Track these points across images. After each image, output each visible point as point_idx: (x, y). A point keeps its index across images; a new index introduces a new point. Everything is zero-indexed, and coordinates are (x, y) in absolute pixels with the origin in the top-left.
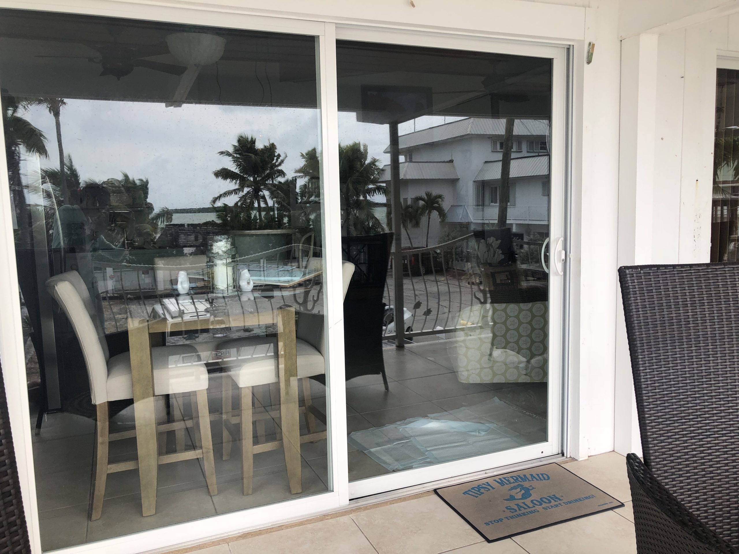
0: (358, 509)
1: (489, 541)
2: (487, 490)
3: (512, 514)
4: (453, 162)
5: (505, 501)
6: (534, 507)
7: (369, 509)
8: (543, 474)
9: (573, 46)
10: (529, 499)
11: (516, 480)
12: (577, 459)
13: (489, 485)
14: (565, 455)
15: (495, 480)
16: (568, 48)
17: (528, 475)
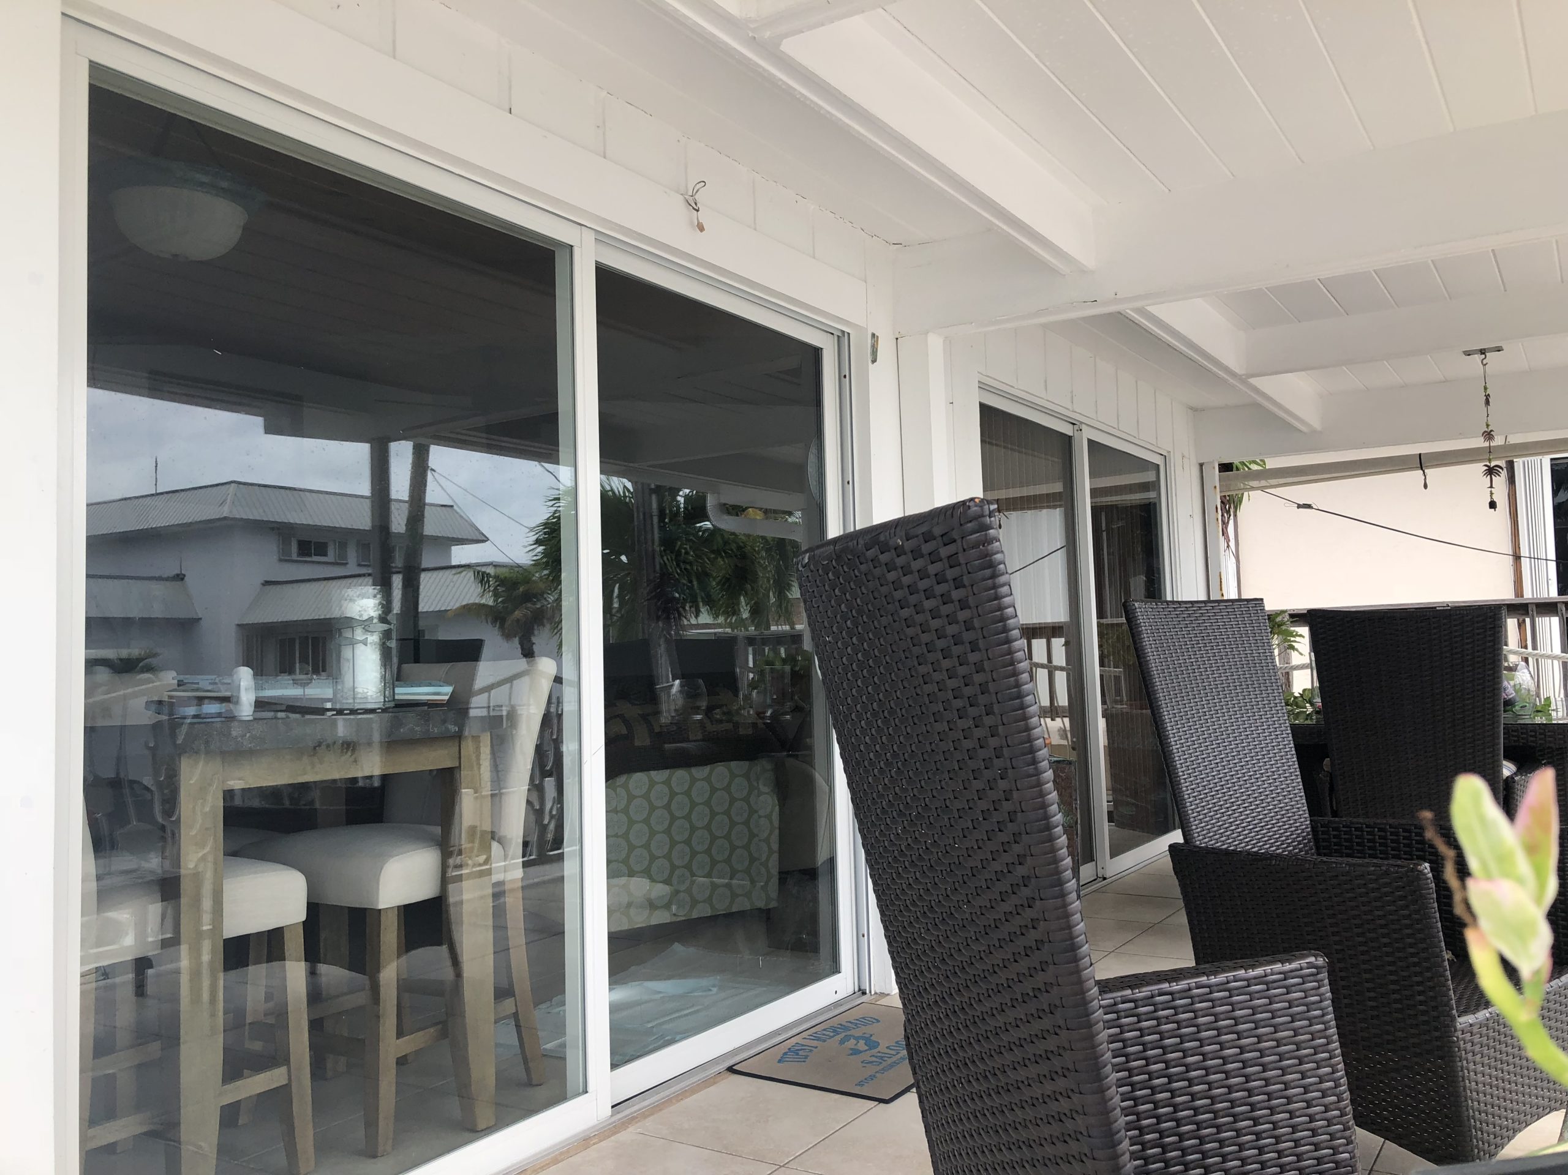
0: (632, 1120)
1: (887, 1102)
2: (809, 1051)
3: (878, 1068)
4: (182, 579)
5: (851, 1057)
6: (898, 1053)
7: (649, 1116)
8: (863, 1018)
9: (849, 334)
10: (882, 1048)
11: (834, 1031)
12: (886, 993)
13: (803, 1045)
14: (868, 992)
15: (805, 1038)
16: (838, 336)
17: (844, 1024)
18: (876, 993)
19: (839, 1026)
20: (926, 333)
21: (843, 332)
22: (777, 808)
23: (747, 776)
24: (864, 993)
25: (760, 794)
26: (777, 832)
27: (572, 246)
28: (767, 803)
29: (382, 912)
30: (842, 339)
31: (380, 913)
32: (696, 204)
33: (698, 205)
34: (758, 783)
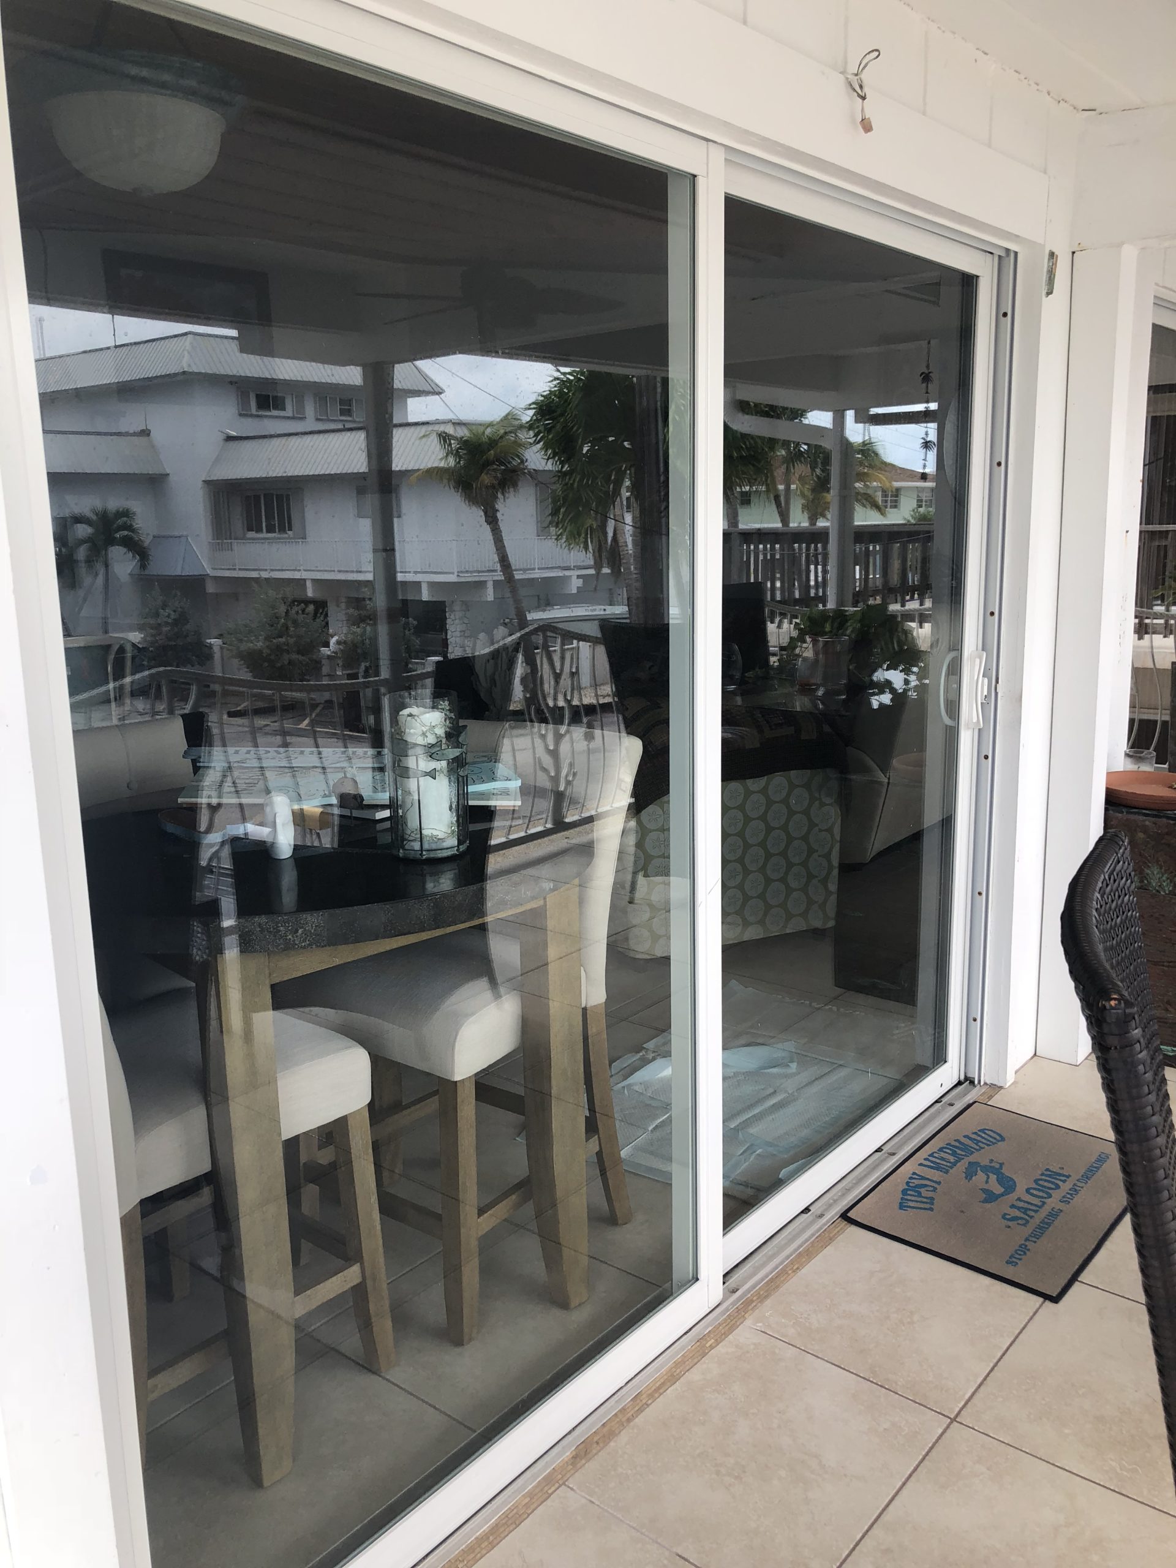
0: (747, 1305)
1: (1054, 1299)
2: (932, 1189)
3: (1028, 1230)
4: (148, 435)
5: (987, 1206)
6: (1044, 1202)
7: (766, 1297)
8: (982, 1131)
9: (1016, 253)
10: (1020, 1190)
11: (954, 1154)
12: (999, 1084)
13: (923, 1178)
14: (976, 1082)
15: (921, 1165)
16: (1000, 256)
17: (963, 1140)
18: (985, 1084)
19: (957, 1144)
20: (1120, 245)
21: (1008, 250)
22: (839, 821)
23: (807, 786)
24: (972, 1082)
25: (822, 805)
26: (837, 846)
27: (695, 176)
28: (831, 815)
29: (458, 1084)
30: (1006, 260)
31: (456, 1086)
32: (861, 87)
33: (866, 89)
34: (820, 795)
